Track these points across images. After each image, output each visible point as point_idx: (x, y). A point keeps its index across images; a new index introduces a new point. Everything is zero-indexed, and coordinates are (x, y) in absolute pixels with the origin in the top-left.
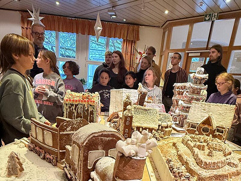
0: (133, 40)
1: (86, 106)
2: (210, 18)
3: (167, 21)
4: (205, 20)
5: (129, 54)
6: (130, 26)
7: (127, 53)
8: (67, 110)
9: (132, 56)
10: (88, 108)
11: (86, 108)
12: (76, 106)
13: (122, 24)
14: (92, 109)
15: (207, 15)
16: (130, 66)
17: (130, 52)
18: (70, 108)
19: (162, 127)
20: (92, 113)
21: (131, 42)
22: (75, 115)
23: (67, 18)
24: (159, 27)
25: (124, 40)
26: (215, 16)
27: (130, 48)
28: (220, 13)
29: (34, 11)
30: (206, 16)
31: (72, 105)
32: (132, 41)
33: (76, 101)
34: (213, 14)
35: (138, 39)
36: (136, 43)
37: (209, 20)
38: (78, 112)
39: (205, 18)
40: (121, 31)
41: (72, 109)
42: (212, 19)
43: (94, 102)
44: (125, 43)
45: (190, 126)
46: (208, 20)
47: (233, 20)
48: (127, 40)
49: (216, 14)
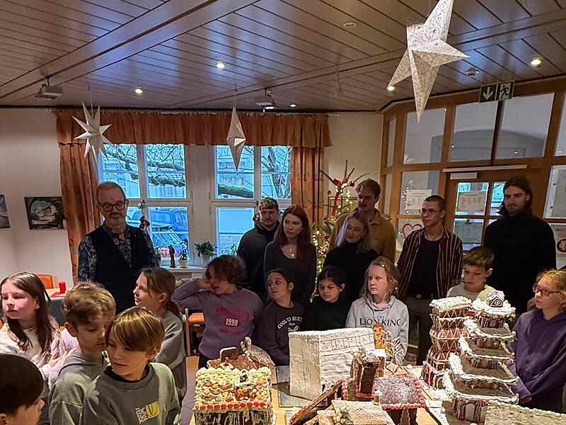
0: (316, 148)
1: (246, 414)
2: (494, 93)
3: (392, 102)
4: (484, 100)
5: (310, 179)
6: (306, 116)
7: (305, 176)
9: (316, 182)
10: (251, 418)
11: (245, 418)
12: (224, 416)
13: (286, 114)
14: (260, 419)
15: (487, 87)
16: (314, 206)
17: (311, 174)
21: (310, 151)
23: (160, 114)
24: (375, 111)
25: (295, 149)
26: (505, 90)
27: (311, 164)
28: (516, 82)
29: (88, 117)
30: (484, 90)
31: (215, 415)
32: (314, 150)
33: (224, 407)
34: (499, 85)
35: (328, 144)
36: (323, 152)
37: (491, 99)
39: (482, 94)
40: (286, 128)
41: (216, 423)
42: (500, 96)
43: (262, 405)
44: (299, 154)
46: (489, 100)
47: (550, 97)
48: (302, 148)
49: (508, 86)
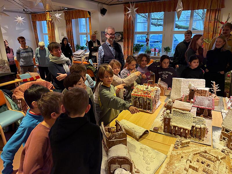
0: (217, 9)
1: (145, 99)
5: (213, 22)
7: (211, 21)
8: (133, 100)
9: (216, 23)
10: (147, 100)
12: (139, 98)
14: (149, 101)
16: (213, 33)
17: (214, 19)
18: (135, 99)
19: (196, 128)
20: (149, 104)
21: (215, 10)
22: (138, 104)
25: (208, 10)
27: (214, 16)
31: (136, 98)
33: (139, 95)
35: (223, 6)
36: (221, 11)
38: (140, 102)
40: (204, 2)
41: (136, 100)
43: (150, 97)
45: (225, 130)
